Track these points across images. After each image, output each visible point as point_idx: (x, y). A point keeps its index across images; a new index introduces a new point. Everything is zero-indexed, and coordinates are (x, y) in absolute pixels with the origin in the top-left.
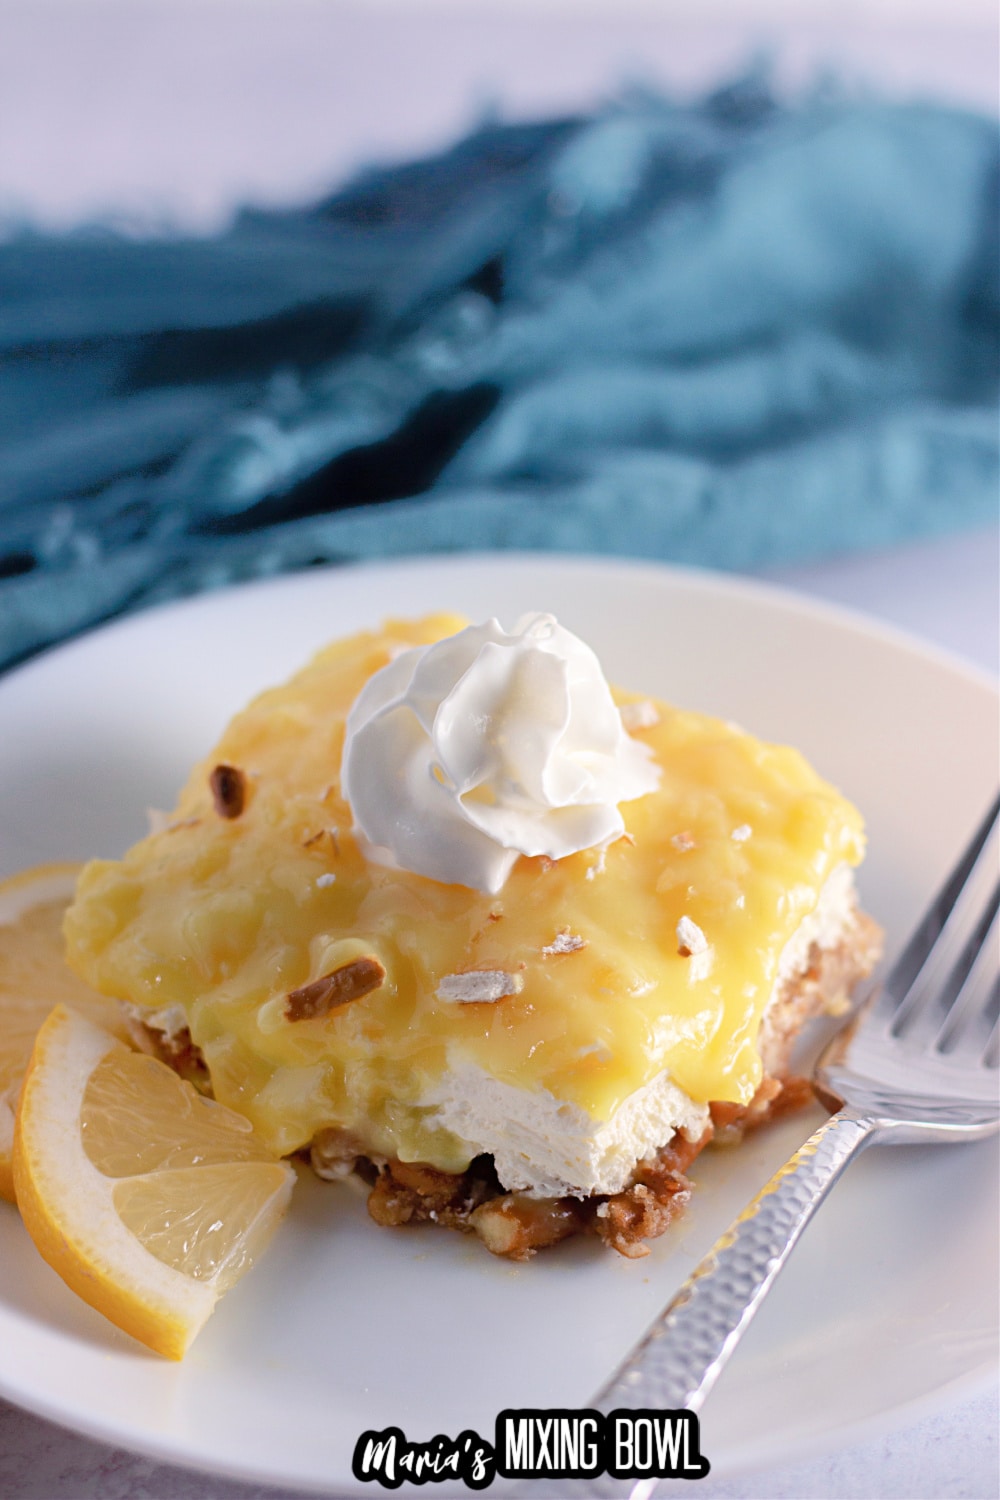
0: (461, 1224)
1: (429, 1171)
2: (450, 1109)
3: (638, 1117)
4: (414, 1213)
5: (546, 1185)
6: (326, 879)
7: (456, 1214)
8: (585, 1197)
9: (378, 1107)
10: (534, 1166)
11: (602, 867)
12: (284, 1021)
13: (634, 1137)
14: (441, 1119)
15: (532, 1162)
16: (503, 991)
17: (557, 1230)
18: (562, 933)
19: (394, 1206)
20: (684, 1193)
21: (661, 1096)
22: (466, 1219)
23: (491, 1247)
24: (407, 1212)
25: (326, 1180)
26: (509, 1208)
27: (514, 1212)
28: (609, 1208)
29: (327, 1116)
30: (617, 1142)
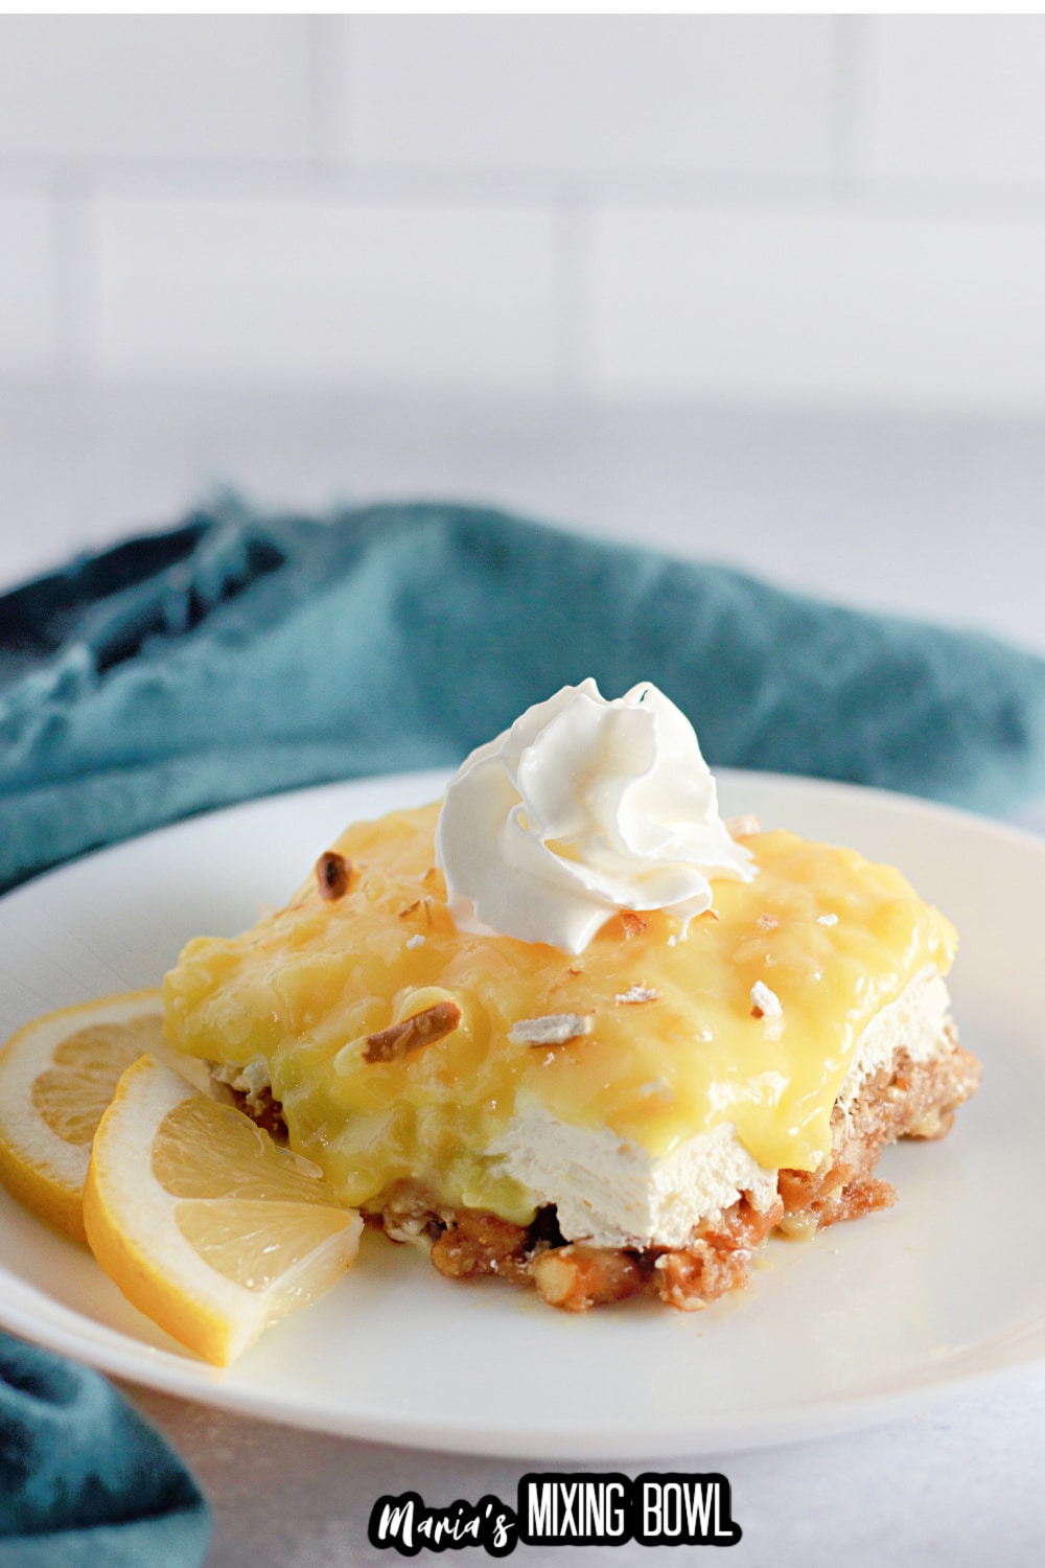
0: (521, 1275)
1: (493, 1220)
2: (516, 1156)
3: (702, 1170)
4: (476, 1264)
5: (606, 1233)
6: (417, 940)
7: (517, 1264)
8: (645, 1248)
9: (448, 1154)
10: (595, 1214)
11: (684, 936)
12: (362, 1063)
13: (696, 1189)
14: (508, 1167)
15: (593, 1210)
16: (572, 1032)
17: (615, 1280)
18: (638, 986)
19: (457, 1255)
20: (744, 1252)
21: (728, 1155)
22: (526, 1269)
23: (548, 1298)
24: (469, 1263)
25: (395, 1241)
26: (569, 1256)
27: (573, 1258)
28: (668, 1260)
29: (397, 1161)
30: (678, 1190)
